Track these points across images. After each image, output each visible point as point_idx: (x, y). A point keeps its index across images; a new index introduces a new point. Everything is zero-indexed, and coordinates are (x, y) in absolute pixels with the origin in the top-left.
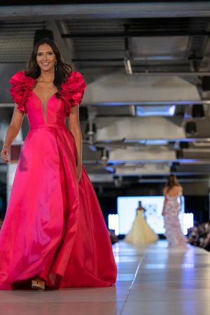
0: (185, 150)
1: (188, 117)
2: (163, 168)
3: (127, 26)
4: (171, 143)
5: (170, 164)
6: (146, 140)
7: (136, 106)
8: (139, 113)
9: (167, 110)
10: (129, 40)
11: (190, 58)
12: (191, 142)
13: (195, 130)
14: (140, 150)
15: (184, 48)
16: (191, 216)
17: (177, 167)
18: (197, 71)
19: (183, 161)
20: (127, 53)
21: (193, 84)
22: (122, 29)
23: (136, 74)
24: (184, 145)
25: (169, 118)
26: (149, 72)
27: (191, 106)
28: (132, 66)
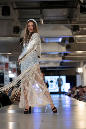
0: (66, 56)
1: (67, 43)
2: (56, 64)
3: (41, 4)
4: (60, 54)
5: (60, 62)
6: (50, 52)
7: (45, 38)
8: (47, 41)
9: (58, 40)
10: (42, 10)
11: (68, 18)
12: (69, 53)
13: (70, 48)
14: (47, 57)
15: (65, 13)
16: (69, 84)
17: (63, 64)
18: (71, 23)
19: (65, 61)
20: (41, 16)
21: (69, 28)
22: (39, 6)
23: (45, 24)
24: (65, 54)
25: (59, 43)
26: (51, 24)
27: (68, 38)
28: (43, 21)
